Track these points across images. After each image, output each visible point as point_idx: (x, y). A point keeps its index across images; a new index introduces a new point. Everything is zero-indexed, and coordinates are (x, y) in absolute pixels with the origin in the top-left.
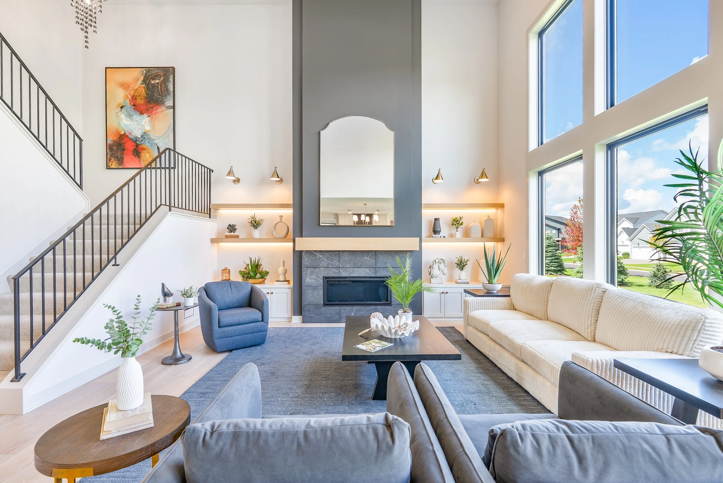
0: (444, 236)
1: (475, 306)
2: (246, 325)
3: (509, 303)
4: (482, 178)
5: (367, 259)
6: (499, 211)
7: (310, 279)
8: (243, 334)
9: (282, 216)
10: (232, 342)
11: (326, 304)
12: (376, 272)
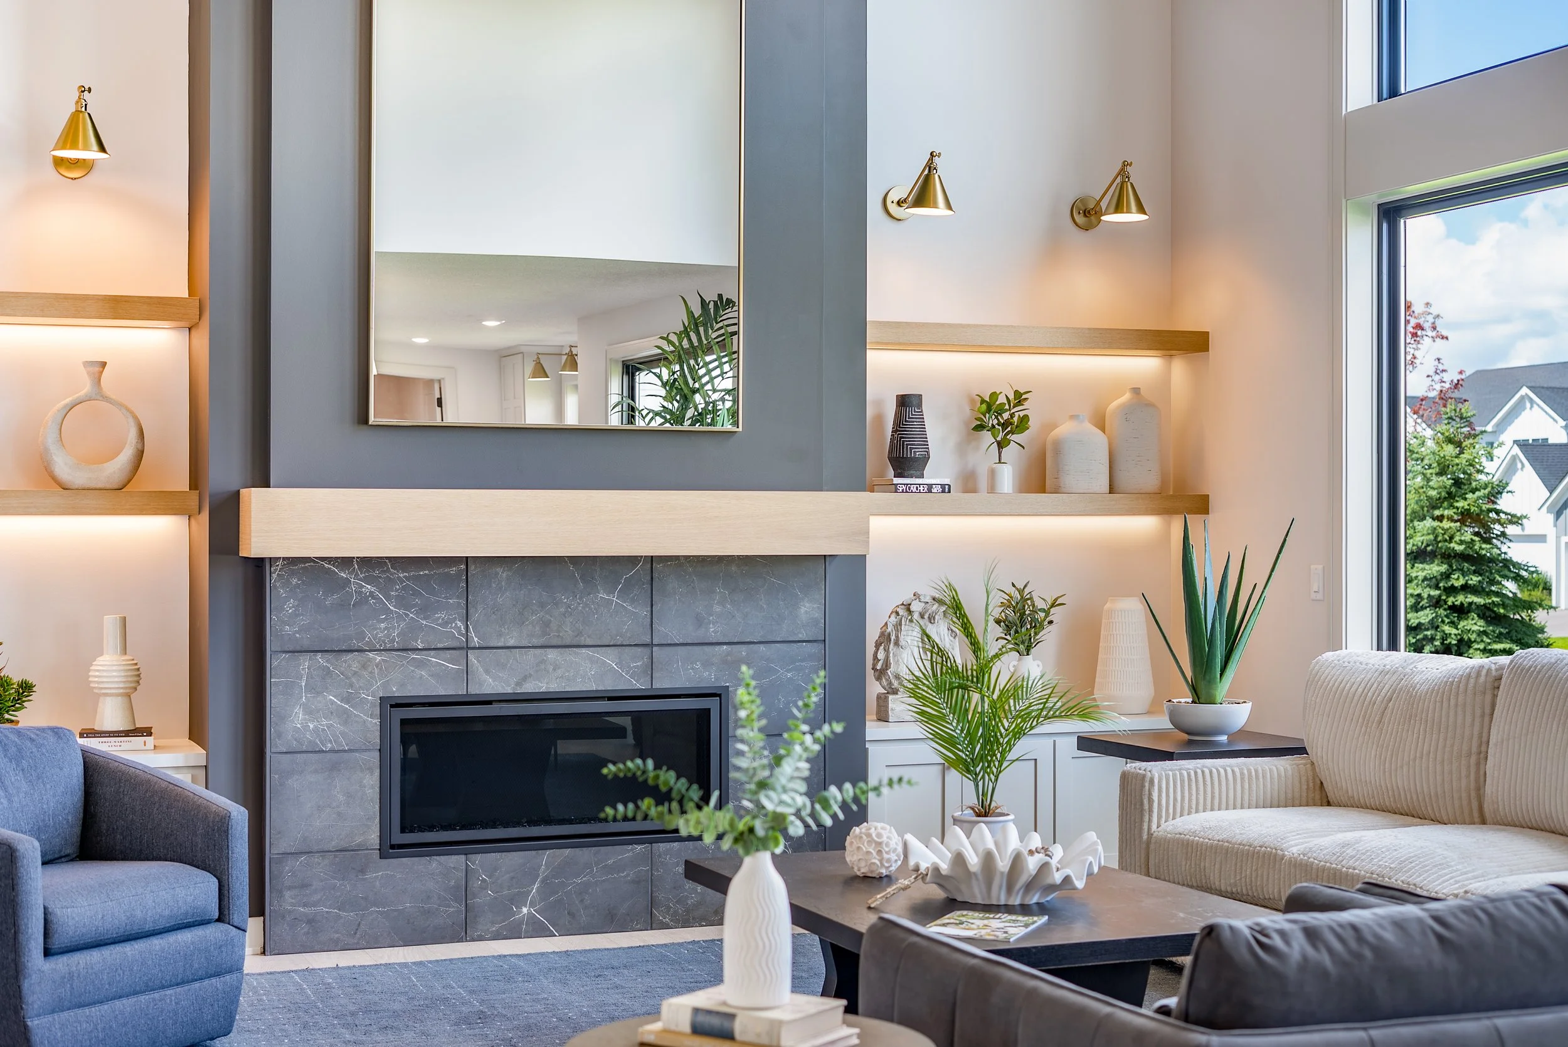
0: (943, 486)
1: (1175, 799)
2: (156, 943)
3: (1304, 779)
4: (1118, 209)
5: (610, 602)
6: (1179, 369)
7: (309, 712)
8: (149, 989)
9: (104, 364)
10: (104, 1029)
11: (393, 847)
12: (651, 667)
